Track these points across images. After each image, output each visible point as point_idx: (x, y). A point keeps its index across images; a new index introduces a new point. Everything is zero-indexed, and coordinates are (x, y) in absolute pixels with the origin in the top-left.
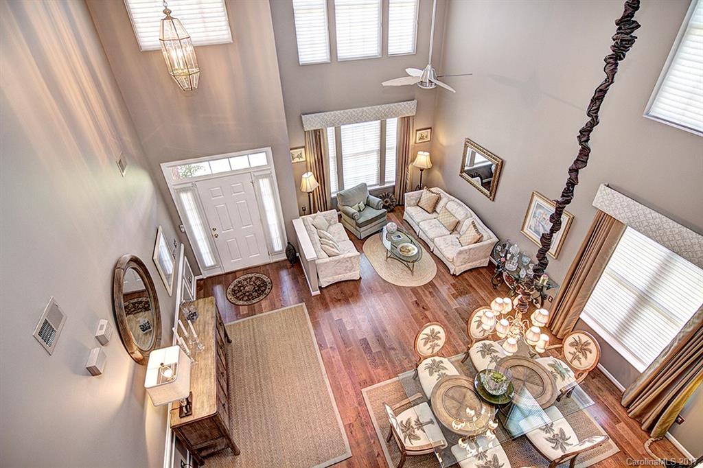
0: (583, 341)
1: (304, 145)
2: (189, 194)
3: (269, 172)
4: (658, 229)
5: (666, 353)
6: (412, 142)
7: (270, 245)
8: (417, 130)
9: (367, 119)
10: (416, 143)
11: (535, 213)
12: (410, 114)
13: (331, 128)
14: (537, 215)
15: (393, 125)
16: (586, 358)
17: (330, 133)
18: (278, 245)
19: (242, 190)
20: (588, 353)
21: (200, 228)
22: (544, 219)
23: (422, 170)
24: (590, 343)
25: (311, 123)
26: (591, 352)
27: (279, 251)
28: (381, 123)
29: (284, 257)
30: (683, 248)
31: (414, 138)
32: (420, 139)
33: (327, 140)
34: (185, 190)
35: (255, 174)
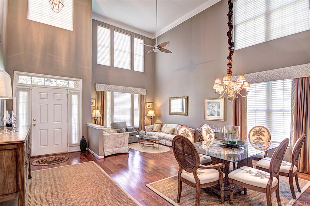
0: (258, 130)
1: (95, 98)
2: (26, 93)
3: (78, 92)
4: (259, 77)
5: (293, 124)
6: (145, 107)
7: (70, 138)
8: (147, 102)
9: (126, 92)
10: (147, 108)
11: (208, 107)
12: (144, 94)
13: (109, 92)
14: (209, 107)
15: (137, 97)
16: (264, 136)
17: (109, 94)
18: (76, 140)
19: (61, 99)
20: (263, 133)
21: (25, 116)
22: (213, 107)
23: (151, 118)
24: (261, 129)
25: (100, 87)
26: (264, 132)
27: (75, 144)
28: (132, 95)
29: (78, 149)
30: (271, 77)
31: (146, 106)
32: (148, 107)
33: (107, 97)
34: (24, 90)
35: (70, 91)
